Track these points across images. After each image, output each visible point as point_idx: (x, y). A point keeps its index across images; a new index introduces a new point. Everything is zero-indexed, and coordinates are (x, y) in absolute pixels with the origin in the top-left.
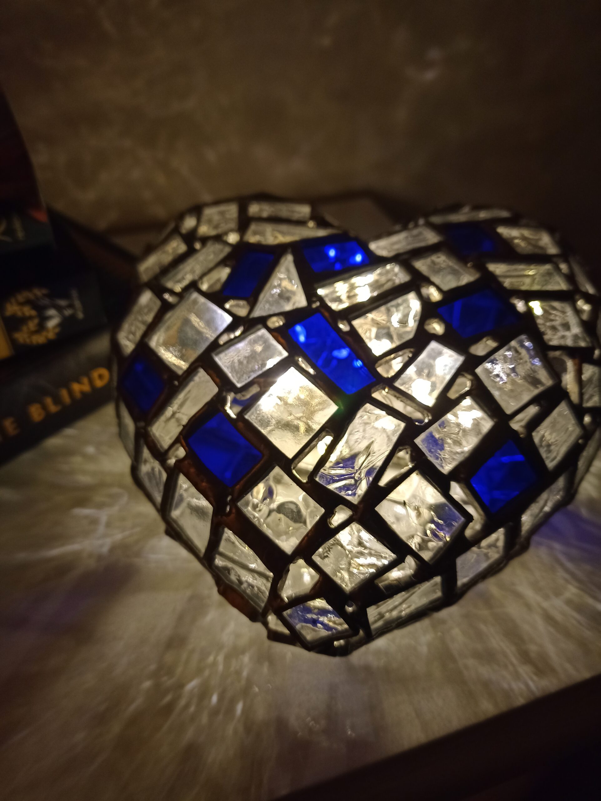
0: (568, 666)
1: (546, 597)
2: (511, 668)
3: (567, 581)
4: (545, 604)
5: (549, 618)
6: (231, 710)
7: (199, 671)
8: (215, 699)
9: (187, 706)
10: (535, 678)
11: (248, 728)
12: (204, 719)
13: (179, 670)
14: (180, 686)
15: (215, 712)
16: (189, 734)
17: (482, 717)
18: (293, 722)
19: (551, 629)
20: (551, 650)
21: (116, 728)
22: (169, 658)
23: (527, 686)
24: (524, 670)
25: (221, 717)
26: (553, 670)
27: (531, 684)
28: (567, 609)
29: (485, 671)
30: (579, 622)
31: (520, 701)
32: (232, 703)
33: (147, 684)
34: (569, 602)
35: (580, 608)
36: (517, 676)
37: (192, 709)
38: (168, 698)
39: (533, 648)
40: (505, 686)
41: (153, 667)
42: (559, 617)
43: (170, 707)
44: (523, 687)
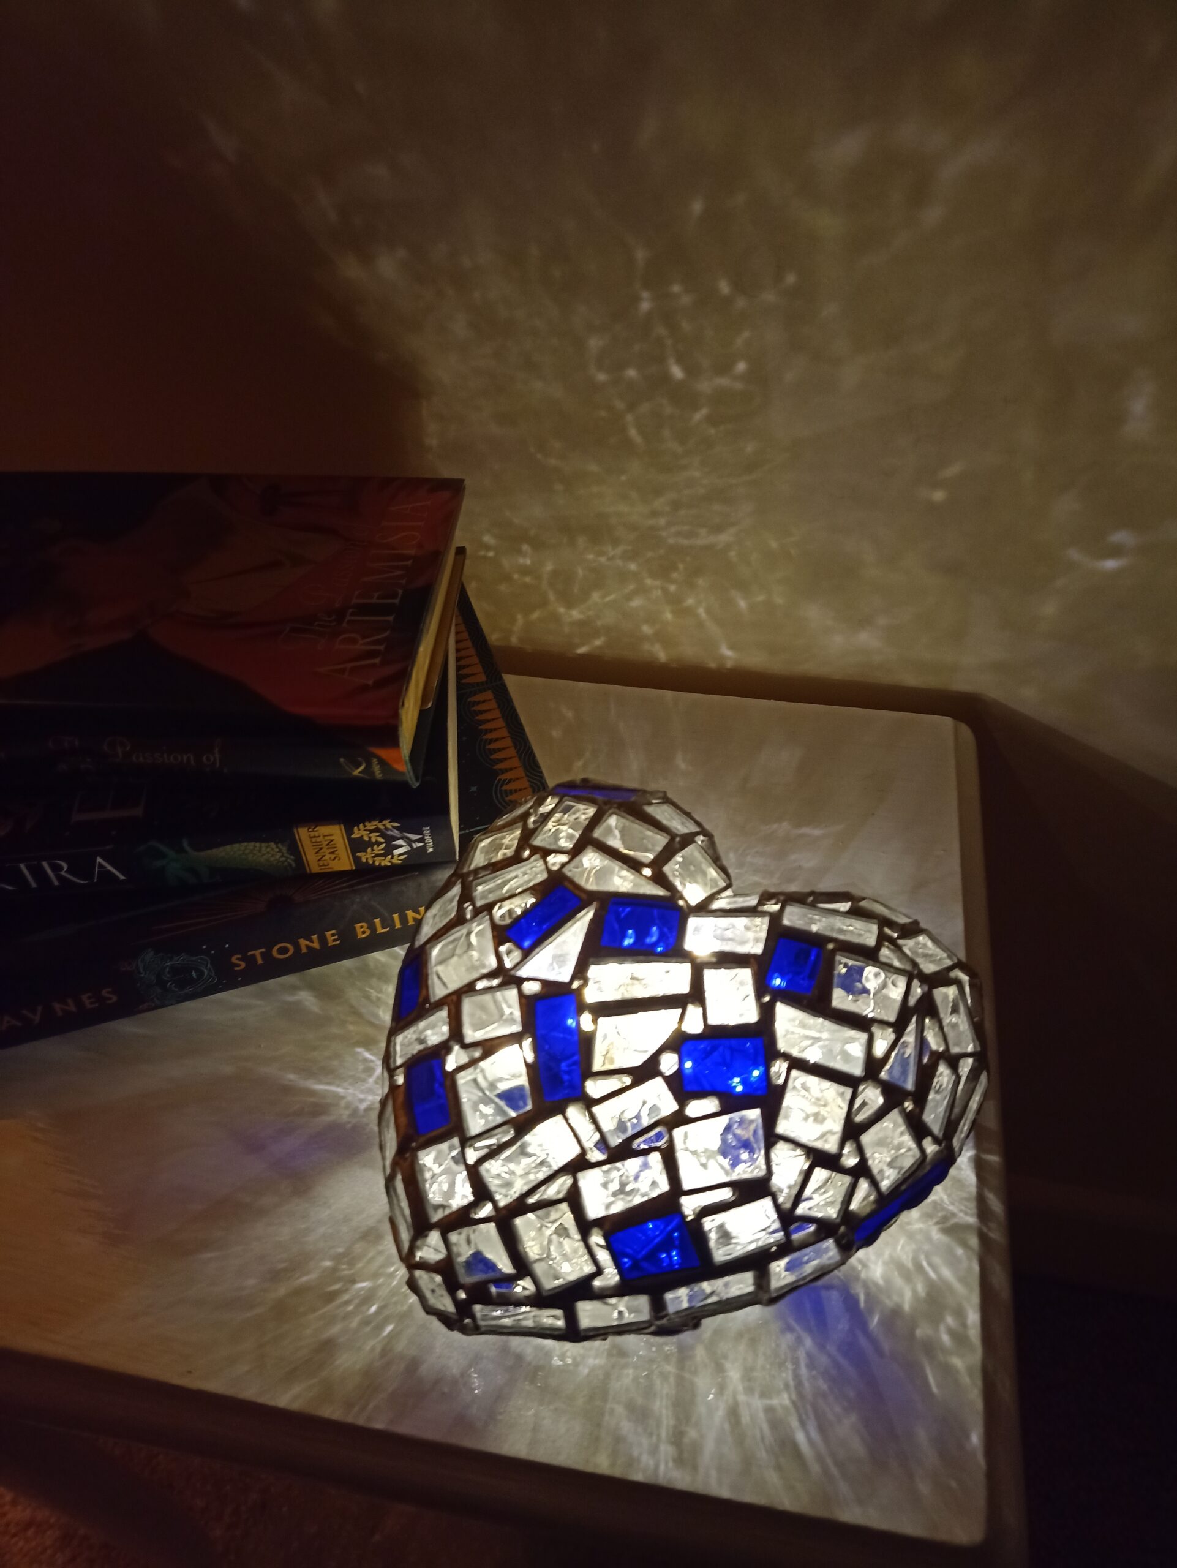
0: (714, 1473)
1: (749, 1391)
2: (654, 1438)
3: (787, 1387)
4: (742, 1398)
5: (733, 1413)
6: (380, 1327)
7: (376, 1275)
8: (373, 1309)
9: (347, 1303)
10: (671, 1464)
11: (384, 1352)
12: (354, 1323)
13: (360, 1265)
14: (353, 1281)
15: (366, 1322)
16: (335, 1330)
17: (590, 1469)
18: (423, 1370)
19: (727, 1426)
20: (709, 1447)
21: (282, 1291)
22: (358, 1248)
23: (657, 1467)
24: (667, 1450)
25: (368, 1329)
26: (695, 1468)
27: (662, 1467)
28: (762, 1415)
29: (626, 1427)
30: (763, 1438)
31: (638, 1477)
32: (386, 1321)
33: (328, 1264)
34: (769, 1410)
35: (776, 1423)
36: (654, 1451)
37: (350, 1308)
38: (336, 1287)
39: (692, 1434)
40: (636, 1453)
41: (340, 1250)
42: (745, 1419)
43: (332, 1296)
44: (651, 1463)
